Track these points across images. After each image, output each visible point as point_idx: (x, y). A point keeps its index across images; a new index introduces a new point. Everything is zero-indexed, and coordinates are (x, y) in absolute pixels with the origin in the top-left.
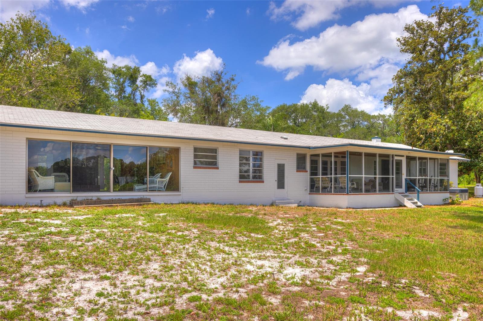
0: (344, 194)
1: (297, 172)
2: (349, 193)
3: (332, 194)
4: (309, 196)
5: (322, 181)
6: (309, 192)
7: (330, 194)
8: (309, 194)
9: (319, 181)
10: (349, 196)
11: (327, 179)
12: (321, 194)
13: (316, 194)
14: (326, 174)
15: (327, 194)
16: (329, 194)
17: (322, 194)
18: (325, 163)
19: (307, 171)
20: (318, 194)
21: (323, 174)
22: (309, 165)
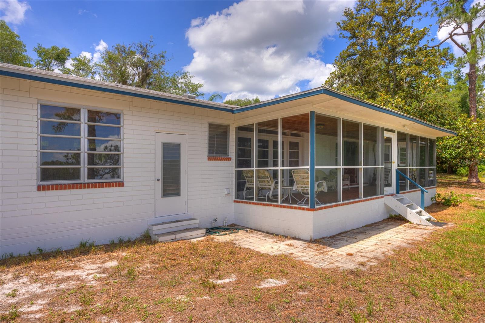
0: (303, 209)
1: (208, 160)
2: (316, 207)
3: (277, 206)
4: (234, 204)
5: (258, 178)
6: (234, 199)
7: (274, 206)
8: (235, 201)
9: (252, 177)
10: (316, 212)
11: (267, 174)
12: (255, 204)
13: (247, 203)
14: (266, 164)
15: (268, 205)
16: (271, 205)
17: (258, 204)
18: (263, 144)
19: (230, 159)
20: (250, 203)
21: (260, 164)
22: (234, 147)
